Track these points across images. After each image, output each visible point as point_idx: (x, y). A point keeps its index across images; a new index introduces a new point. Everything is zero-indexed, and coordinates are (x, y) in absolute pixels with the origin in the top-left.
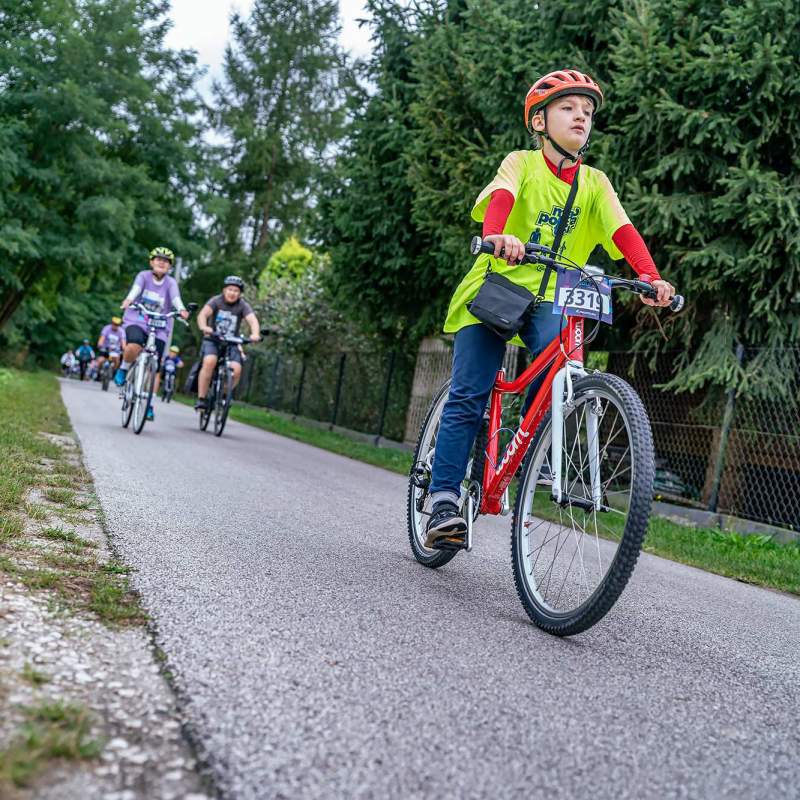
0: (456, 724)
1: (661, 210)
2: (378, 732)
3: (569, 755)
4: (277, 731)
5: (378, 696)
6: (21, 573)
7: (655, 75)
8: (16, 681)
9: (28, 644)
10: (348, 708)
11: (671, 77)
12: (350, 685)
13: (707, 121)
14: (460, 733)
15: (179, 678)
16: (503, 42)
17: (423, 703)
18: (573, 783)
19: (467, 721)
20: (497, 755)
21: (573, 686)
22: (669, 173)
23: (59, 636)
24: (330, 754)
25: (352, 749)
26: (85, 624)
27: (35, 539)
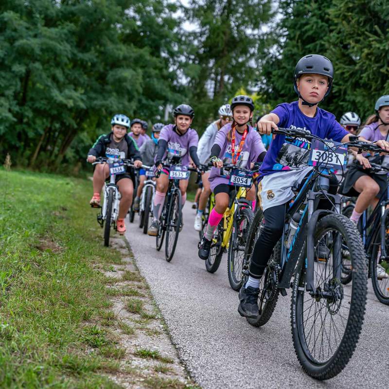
27: (134, 358)
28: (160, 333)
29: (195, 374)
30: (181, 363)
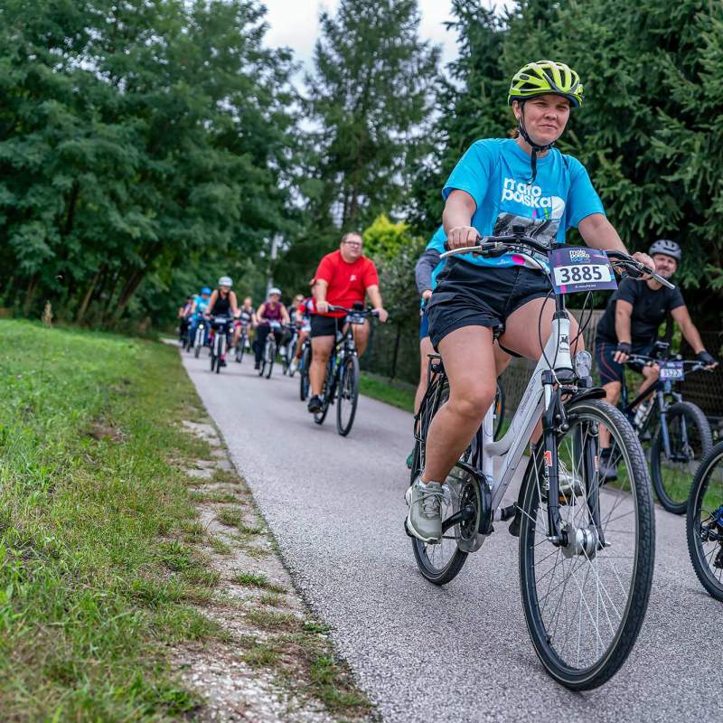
27: (231, 586)
28: (267, 553)
29: (317, 607)
30: (298, 592)
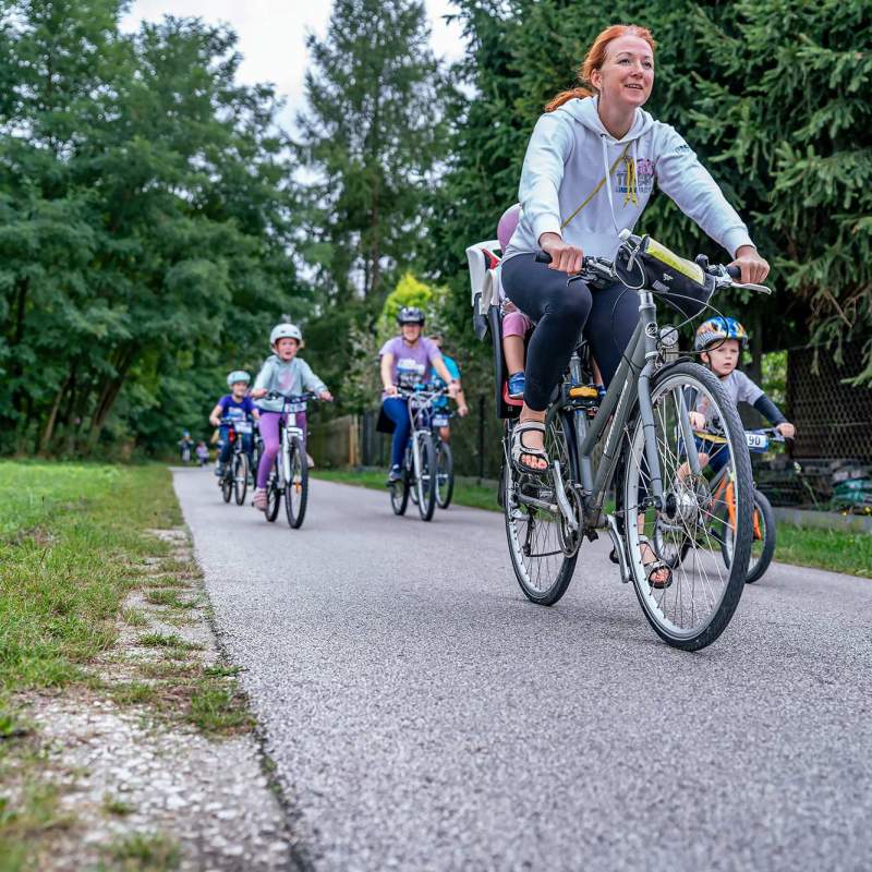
0: (625, 807)
1: (821, 175)
2: (528, 827)
3: (766, 829)
4: (403, 840)
5: (530, 784)
6: (112, 690)
7: (792, 20)
8: (95, 815)
9: (114, 770)
10: (492, 803)
11: (811, 19)
12: (494, 774)
13: (862, 63)
14: (629, 817)
15: (289, 789)
16: (610, 13)
17: (584, 785)
18: (771, 863)
19: (636, 802)
20: (675, 840)
21: (769, 744)
22: (825, 130)
23: (150, 756)
24: (468, 861)
25: (494, 852)
26: (183, 739)
27: (132, 648)
28: (196, 622)
29: (234, 656)
30: (218, 648)
